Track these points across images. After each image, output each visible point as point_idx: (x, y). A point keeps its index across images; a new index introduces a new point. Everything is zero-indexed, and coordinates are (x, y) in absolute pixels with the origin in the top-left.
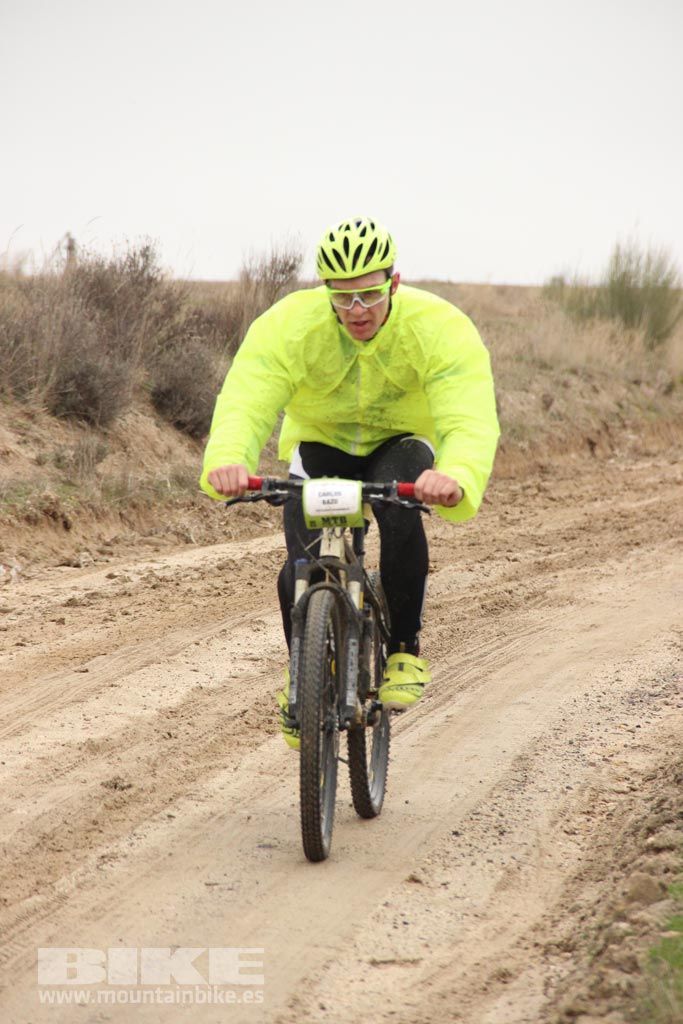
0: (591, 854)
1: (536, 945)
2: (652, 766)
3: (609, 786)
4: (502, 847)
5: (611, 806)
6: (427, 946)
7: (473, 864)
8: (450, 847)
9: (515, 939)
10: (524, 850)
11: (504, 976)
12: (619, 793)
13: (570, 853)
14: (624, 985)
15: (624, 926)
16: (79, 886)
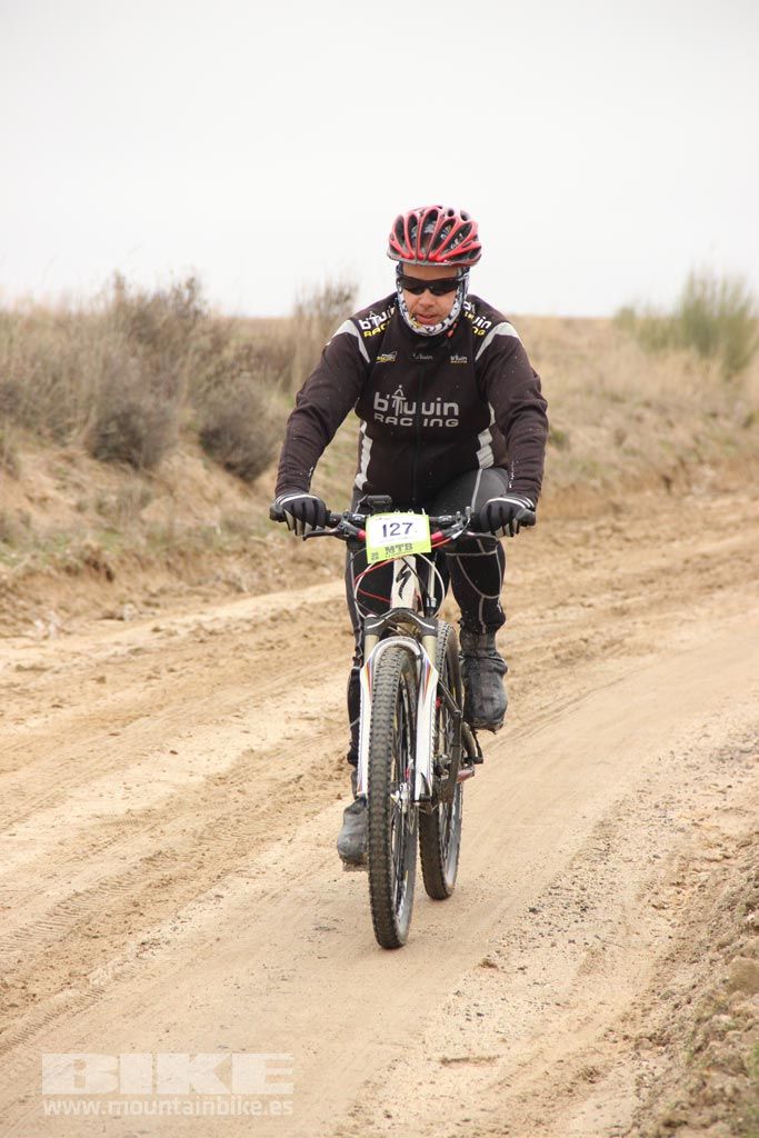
0: (683, 931)
1: (626, 1037)
2: (746, 831)
3: (700, 853)
4: (586, 925)
5: (703, 876)
6: (504, 1041)
7: (553, 945)
8: (527, 926)
9: (600, 1032)
10: (609, 927)
11: (591, 1075)
12: (711, 861)
13: (660, 931)
14: (729, 1091)
15: (725, 1018)
16: (116, 978)
